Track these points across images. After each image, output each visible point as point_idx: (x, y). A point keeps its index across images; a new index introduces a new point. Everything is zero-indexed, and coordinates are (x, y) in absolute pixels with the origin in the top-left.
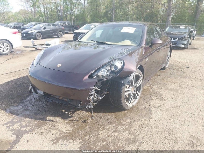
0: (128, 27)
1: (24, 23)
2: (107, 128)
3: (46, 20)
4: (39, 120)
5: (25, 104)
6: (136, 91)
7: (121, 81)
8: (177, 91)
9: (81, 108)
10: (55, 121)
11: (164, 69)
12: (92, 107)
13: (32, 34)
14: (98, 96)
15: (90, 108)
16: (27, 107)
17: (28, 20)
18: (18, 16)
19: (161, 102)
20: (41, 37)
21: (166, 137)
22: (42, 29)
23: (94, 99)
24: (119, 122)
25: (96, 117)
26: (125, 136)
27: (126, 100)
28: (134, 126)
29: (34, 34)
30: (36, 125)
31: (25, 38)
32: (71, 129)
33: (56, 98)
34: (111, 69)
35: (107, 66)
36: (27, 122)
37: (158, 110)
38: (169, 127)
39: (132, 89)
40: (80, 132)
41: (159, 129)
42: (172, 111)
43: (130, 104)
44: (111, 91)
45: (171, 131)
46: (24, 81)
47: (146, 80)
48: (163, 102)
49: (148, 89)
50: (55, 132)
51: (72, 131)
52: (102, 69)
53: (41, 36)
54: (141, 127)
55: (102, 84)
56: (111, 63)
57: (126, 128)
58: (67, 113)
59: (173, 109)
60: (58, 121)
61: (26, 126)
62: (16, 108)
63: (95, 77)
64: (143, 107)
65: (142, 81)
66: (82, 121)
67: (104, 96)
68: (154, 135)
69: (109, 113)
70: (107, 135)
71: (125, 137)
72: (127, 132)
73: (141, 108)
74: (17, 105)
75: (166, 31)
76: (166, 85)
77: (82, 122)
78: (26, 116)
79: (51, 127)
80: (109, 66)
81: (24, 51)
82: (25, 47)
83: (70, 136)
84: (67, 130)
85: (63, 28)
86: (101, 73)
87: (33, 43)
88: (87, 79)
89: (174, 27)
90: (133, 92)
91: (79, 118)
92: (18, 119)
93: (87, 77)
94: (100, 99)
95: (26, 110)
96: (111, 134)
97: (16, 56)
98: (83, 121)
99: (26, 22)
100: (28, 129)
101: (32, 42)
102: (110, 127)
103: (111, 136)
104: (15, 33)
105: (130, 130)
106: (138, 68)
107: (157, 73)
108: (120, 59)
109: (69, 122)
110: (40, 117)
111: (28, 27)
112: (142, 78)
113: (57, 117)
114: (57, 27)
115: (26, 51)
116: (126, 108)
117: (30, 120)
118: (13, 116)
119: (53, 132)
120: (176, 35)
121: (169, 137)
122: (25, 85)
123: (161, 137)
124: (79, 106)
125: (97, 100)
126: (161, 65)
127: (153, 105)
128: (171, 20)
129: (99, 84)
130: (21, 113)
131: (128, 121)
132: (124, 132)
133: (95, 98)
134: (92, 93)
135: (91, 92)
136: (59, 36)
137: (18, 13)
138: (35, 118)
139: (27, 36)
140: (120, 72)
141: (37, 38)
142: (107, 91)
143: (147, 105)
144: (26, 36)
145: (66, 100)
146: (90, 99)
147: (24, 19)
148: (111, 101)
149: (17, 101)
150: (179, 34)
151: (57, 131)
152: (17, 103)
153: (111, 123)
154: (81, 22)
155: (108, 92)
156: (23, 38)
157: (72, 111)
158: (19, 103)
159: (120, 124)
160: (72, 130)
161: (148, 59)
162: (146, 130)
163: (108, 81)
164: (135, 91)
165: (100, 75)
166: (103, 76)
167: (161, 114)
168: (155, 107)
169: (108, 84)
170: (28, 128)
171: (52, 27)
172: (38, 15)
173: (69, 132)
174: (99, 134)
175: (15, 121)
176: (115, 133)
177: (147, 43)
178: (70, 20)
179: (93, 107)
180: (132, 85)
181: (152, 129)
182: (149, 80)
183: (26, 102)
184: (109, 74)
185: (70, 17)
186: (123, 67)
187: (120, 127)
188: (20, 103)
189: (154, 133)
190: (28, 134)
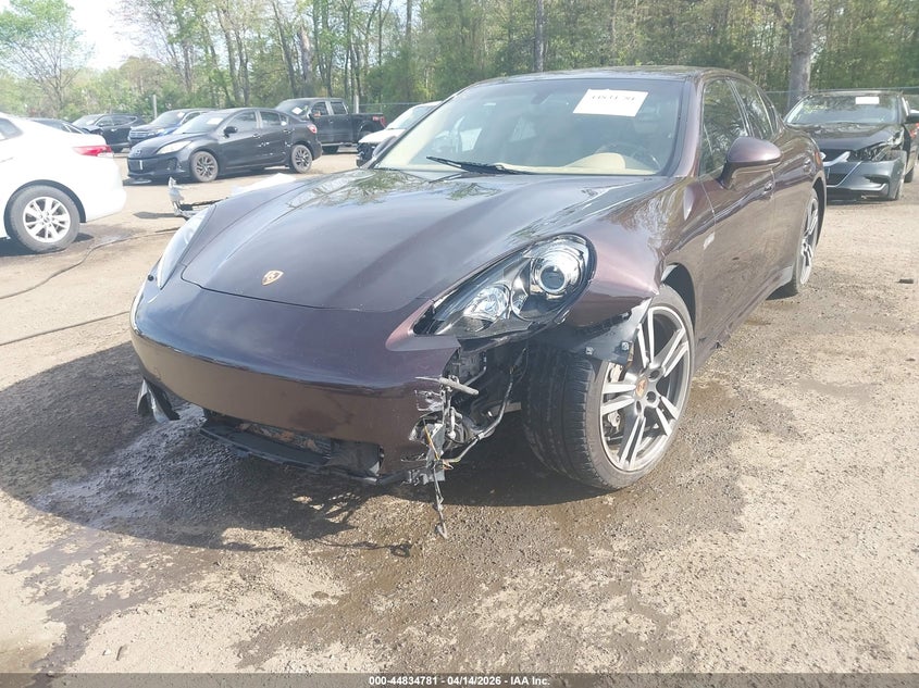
0: (607, 92)
1: (143, 113)
2: (518, 580)
3: (237, 97)
4: (182, 544)
5: (123, 470)
6: (658, 395)
7: (582, 346)
8: (861, 393)
9: (383, 482)
10: (259, 549)
11: (788, 290)
12: (440, 477)
13: (176, 159)
14: (470, 424)
15: (426, 481)
16: (130, 482)
17: (158, 102)
18: (116, 87)
19: (785, 447)
20: (214, 173)
21: (825, 627)
22: (220, 132)
23: (449, 438)
24: (577, 552)
25: (462, 530)
26: (611, 623)
27: (607, 442)
28: (654, 568)
29: (184, 157)
30: (166, 568)
31: (145, 178)
32: (336, 589)
33: (266, 438)
34: (528, 290)
35: (505, 275)
36: (124, 557)
37: (774, 487)
38: (838, 576)
39: (637, 384)
40: (382, 605)
41: (785, 582)
42: (846, 493)
43: (629, 458)
44: (529, 397)
45: (849, 593)
46: (124, 364)
47: (707, 342)
48: (794, 451)
49: (715, 387)
50: (258, 606)
51: (343, 600)
52: (484, 286)
53: (215, 167)
54: (688, 574)
55: (488, 365)
56: (527, 255)
57: (613, 579)
58: (317, 507)
59: (848, 483)
60: (275, 548)
61: (118, 576)
62: (78, 490)
63: (450, 326)
64: (694, 473)
65: (686, 344)
66: (394, 549)
67: (499, 421)
68: (757, 616)
69: (525, 508)
70: (516, 616)
71: (608, 629)
72: (618, 600)
73: (683, 481)
74: (85, 473)
75: (789, 121)
76: (804, 367)
77: (393, 552)
78: (124, 527)
79: (240, 580)
80: (516, 271)
81: (138, 232)
82: (143, 215)
83: (330, 624)
84: (316, 595)
85: (313, 127)
86: (477, 310)
87: (176, 199)
88: (406, 339)
89: (828, 103)
90: (645, 403)
91: (379, 532)
92: (84, 543)
93: (406, 329)
94: (477, 436)
95: (126, 498)
96: (539, 611)
97: (100, 253)
98: (398, 547)
99: (152, 109)
100: (126, 590)
101: (172, 192)
102: (531, 577)
103: (539, 623)
104: (94, 152)
105: (634, 591)
106: (666, 282)
107: (757, 313)
108: (572, 237)
109: (325, 555)
110: (188, 530)
111: (159, 131)
112: (687, 332)
113: (272, 527)
114: (284, 123)
115: (144, 231)
116: (613, 482)
117: (140, 543)
118: (62, 529)
119: (247, 603)
120: (840, 135)
121: (840, 624)
122: (125, 382)
123: (799, 627)
124: (374, 476)
125: (462, 441)
126: (775, 272)
127: (742, 464)
128: (808, 71)
129: (469, 363)
130: (100, 513)
131: (621, 544)
132: (600, 600)
133: (453, 435)
134: (434, 406)
135: (429, 401)
136: (295, 162)
137: (115, 75)
138: (165, 535)
139: (152, 170)
140: (576, 299)
141: (198, 174)
142: (513, 399)
143: (713, 464)
144: (146, 169)
145: (311, 444)
146: (425, 437)
147: (143, 100)
148: (535, 450)
149: (88, 458)
150: (851, 129)
151: (267, 598)
152: (86, 464)
153: (536, 557)
154: (394, 101)
155: (517, 406)
156: (136, 179)
157: (343, 500)
158: (92, 467)
159: (581, 559)
160: (339, 594)
161: (711, 239)
162: (714, 589)
163: (512, 347)
164: (651, 397)
165: (475, 315)
166: (487, 323)
167: (789, 506)
168: (754, 472)
169: (518, 362)
170: (127, 583)
171: (261, 123)
172: (206, 79)
173: (324, 602)
174: (477, 611)
175: (70, 549)
176: (560, 607)
177: (704, 163)
178: (347, 94)
179: (442, 478)
180: (636, 365)
181: (747, 586)
182: (718, 345)
183: (126, 457)
184: (517, 311)
185: (346, 81)
186: (587, 273)
187: (579, 575)
188: (100, 463)
189: (761, 606)
190: (127, 613)
